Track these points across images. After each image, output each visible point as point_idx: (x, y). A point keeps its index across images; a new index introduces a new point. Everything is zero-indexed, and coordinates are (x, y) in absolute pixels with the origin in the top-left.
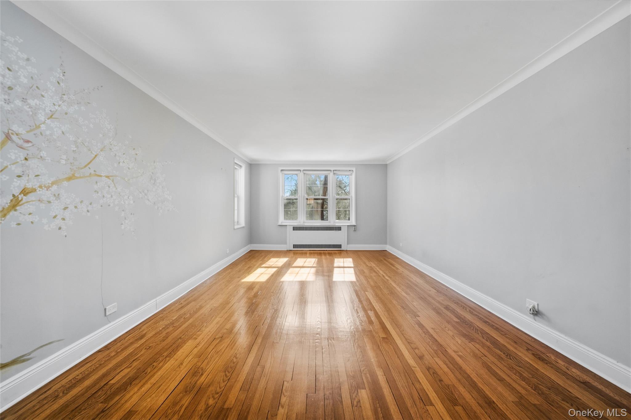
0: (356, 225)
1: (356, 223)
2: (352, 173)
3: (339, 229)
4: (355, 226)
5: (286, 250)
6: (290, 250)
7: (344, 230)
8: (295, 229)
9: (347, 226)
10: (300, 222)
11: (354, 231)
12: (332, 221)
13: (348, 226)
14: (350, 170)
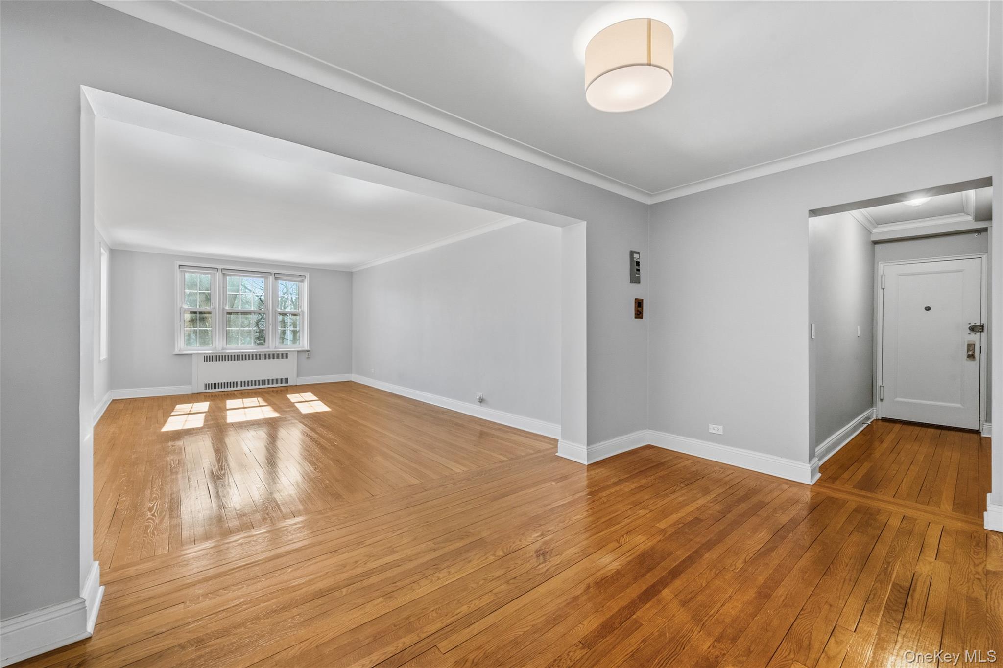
0: (309, 349)
1: (310, 348)
2: (303, 280)
3: (285, 356)
4: (308, 351)
5: (191, 393)
6: (198, 393)
7: (293, 359)
8: (208, 358)
9: (296, 352)
10: (216, 348)
11: (308, 358)
12: (273, 345)
13: (298, 351)
14: (300, 275)
